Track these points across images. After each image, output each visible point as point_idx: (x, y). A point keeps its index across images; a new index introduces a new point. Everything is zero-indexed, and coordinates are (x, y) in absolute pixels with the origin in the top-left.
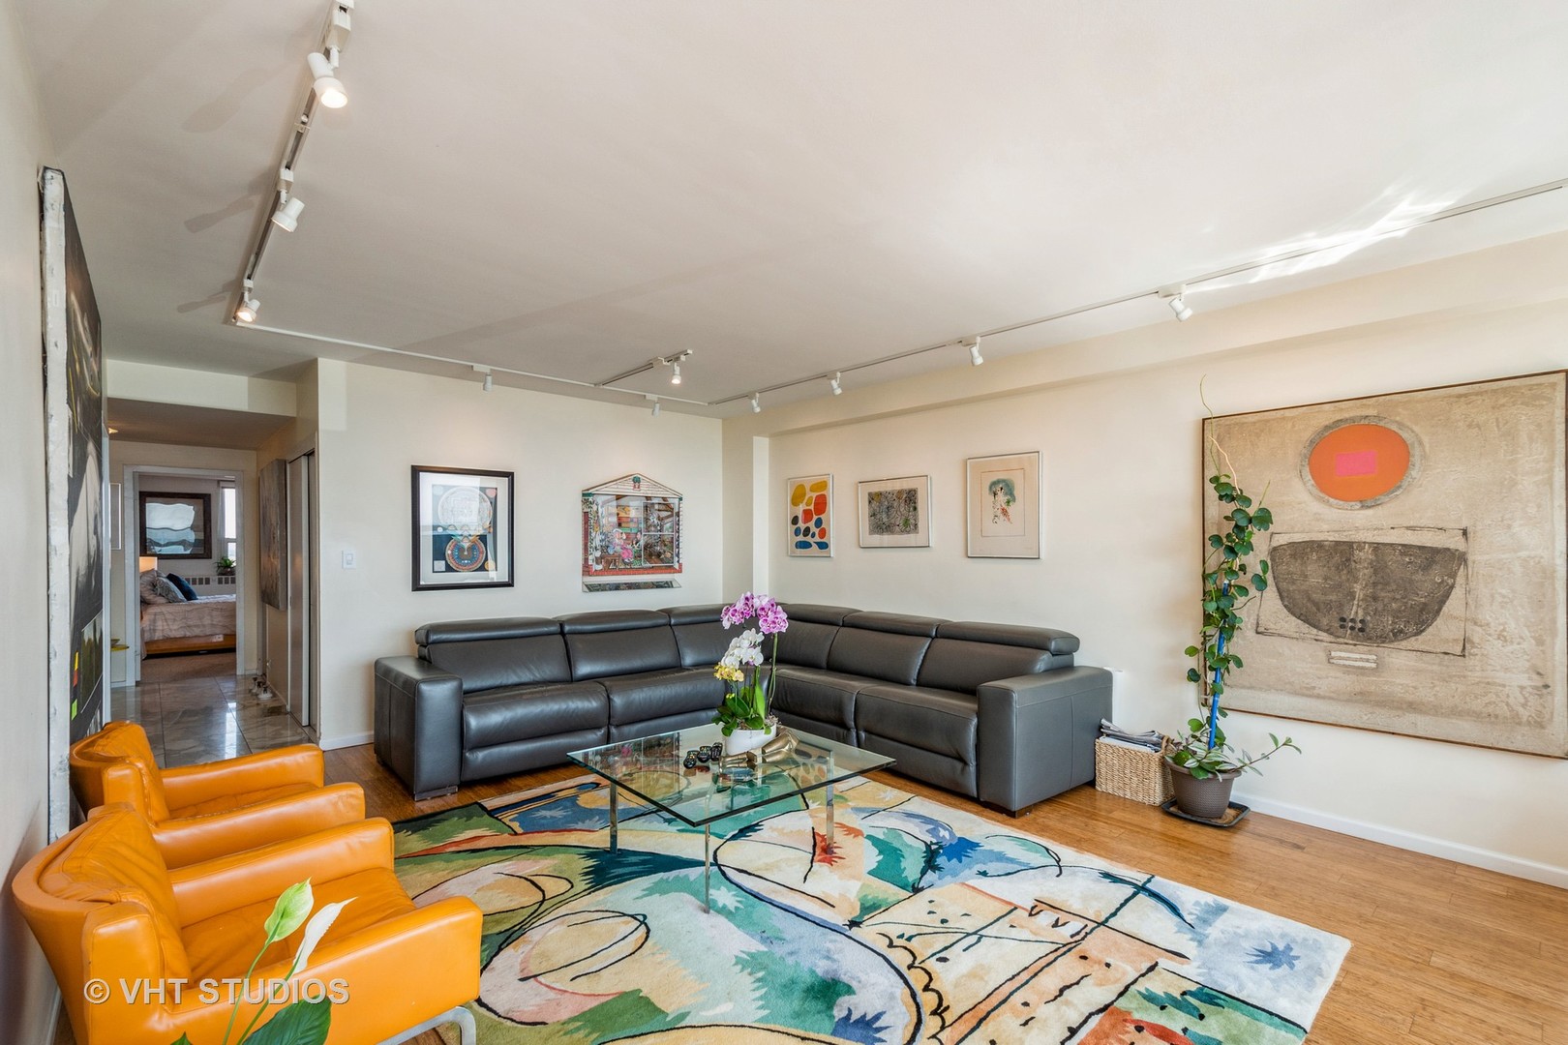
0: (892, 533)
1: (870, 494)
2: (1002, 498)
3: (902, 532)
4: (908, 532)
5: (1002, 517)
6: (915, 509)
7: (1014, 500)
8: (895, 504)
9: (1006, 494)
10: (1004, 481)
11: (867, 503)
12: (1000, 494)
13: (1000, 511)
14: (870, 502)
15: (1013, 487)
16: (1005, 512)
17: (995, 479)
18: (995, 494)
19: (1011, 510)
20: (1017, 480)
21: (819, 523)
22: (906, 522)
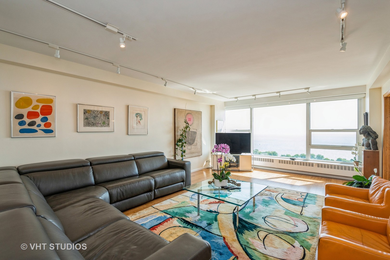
0: (97, 126)
1: (84, 110)
2: (139, 118)
3: (102, 126)
4: (105, 126)
5: (139, 123)
6: (108, 118)
7: (142, 119)
8: (99, 116)
9: (140, 117)
10: (139, 114)
11: (83, 114)
12: (138, 117)
13: (138, 122)
14: (84, 113)
15: (142, 115)
16: (139, 122)
17: (137, 113)
18: (137, 117)
19: (141, 122)
20: (143, 114)
21: (44, 120)
22: (104, 123)
